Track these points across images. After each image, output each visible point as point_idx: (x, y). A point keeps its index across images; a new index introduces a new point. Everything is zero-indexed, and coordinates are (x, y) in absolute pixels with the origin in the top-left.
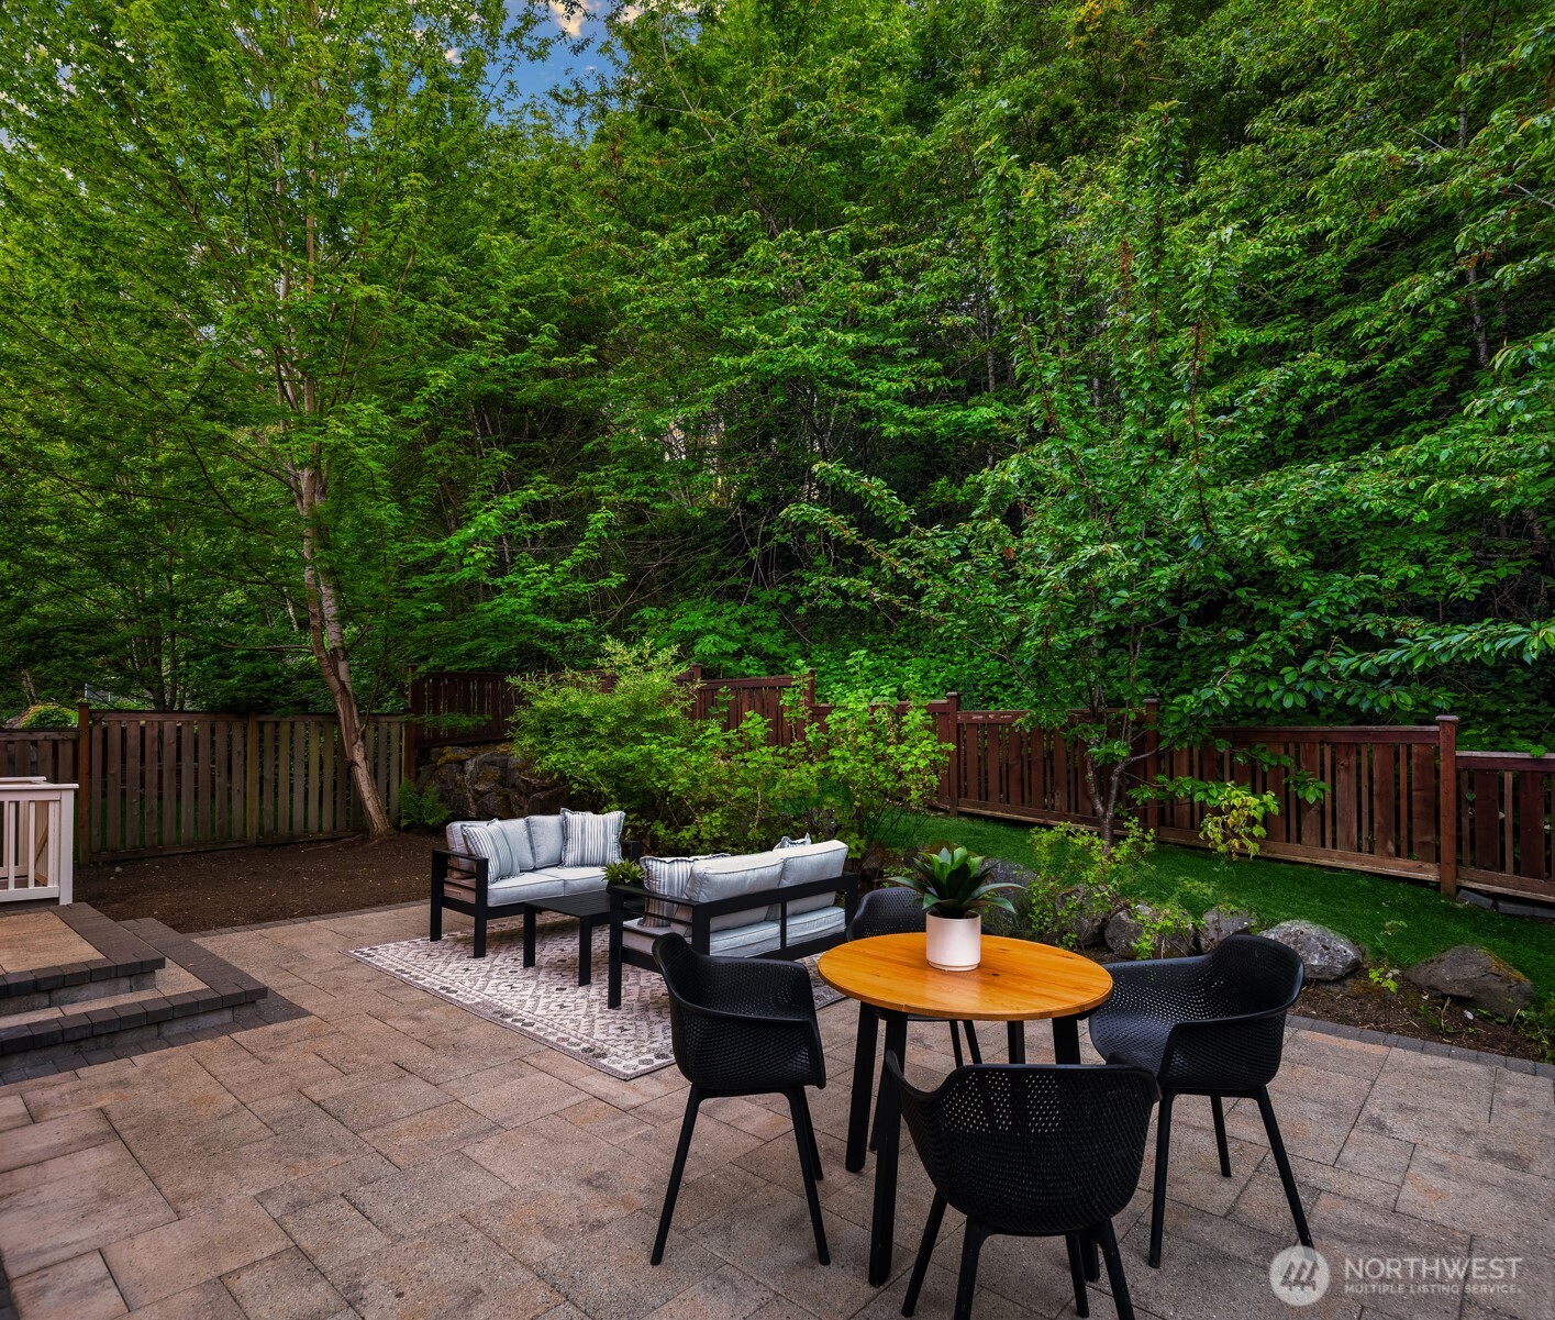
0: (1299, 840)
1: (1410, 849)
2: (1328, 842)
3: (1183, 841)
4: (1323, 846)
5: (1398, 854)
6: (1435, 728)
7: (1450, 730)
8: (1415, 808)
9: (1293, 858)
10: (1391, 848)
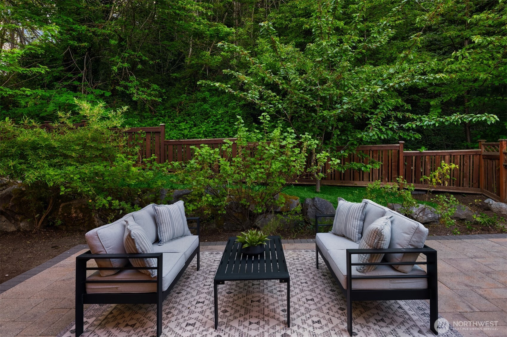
0: (363, 180)
1: (391, 179)
2: (371, 180)
3: (329, 184)
4: (369, 181)
5: (388, 181)
6: (398, 145)
7: (402, 145)
8: (393, 167)
9: (362, 185)
10: (387, 180)
